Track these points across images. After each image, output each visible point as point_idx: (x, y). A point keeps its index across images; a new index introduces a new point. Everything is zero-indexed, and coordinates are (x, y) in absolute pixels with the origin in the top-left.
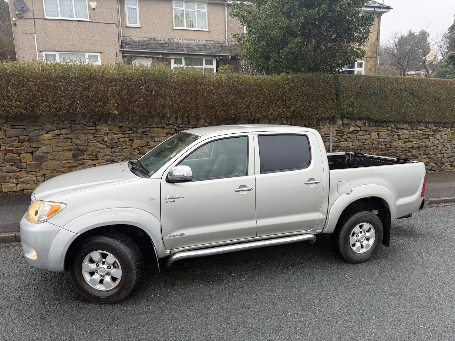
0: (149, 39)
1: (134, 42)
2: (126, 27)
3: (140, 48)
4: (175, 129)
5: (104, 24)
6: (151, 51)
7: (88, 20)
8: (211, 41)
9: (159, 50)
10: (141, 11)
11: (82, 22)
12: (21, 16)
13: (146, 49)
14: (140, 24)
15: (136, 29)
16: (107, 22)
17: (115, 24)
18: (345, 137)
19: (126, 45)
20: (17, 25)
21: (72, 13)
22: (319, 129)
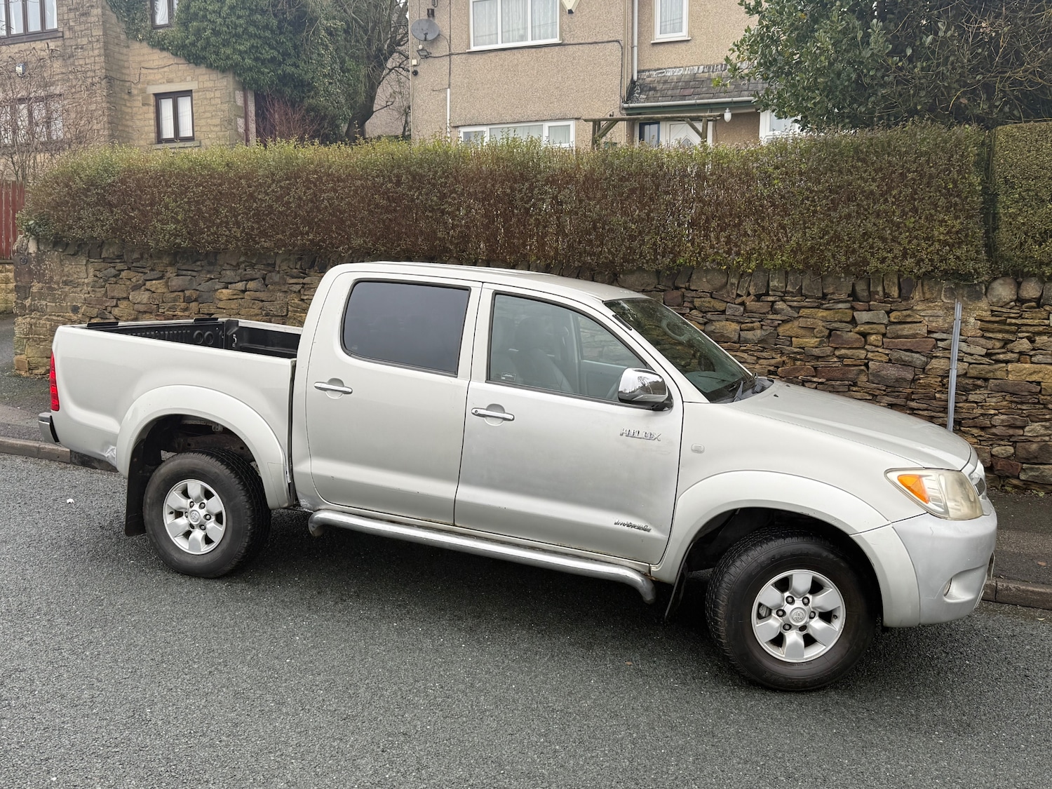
1: (665, 82)
2: (653, 44)
3: (673, 97)
5: (590, 45)
6: (699, 101)
7: (556, 40)
9: (725, 94)
11: (543, 49)
12: (426, 54)
13: (690, 97)
14: (690, 32)
15: (677, 46)
16: (597, 41)
17: (616, 41)
18: (1025, 345)
19: (640, 94)
20: (419, 73)
21: (525, 29)
22: (908, 312)
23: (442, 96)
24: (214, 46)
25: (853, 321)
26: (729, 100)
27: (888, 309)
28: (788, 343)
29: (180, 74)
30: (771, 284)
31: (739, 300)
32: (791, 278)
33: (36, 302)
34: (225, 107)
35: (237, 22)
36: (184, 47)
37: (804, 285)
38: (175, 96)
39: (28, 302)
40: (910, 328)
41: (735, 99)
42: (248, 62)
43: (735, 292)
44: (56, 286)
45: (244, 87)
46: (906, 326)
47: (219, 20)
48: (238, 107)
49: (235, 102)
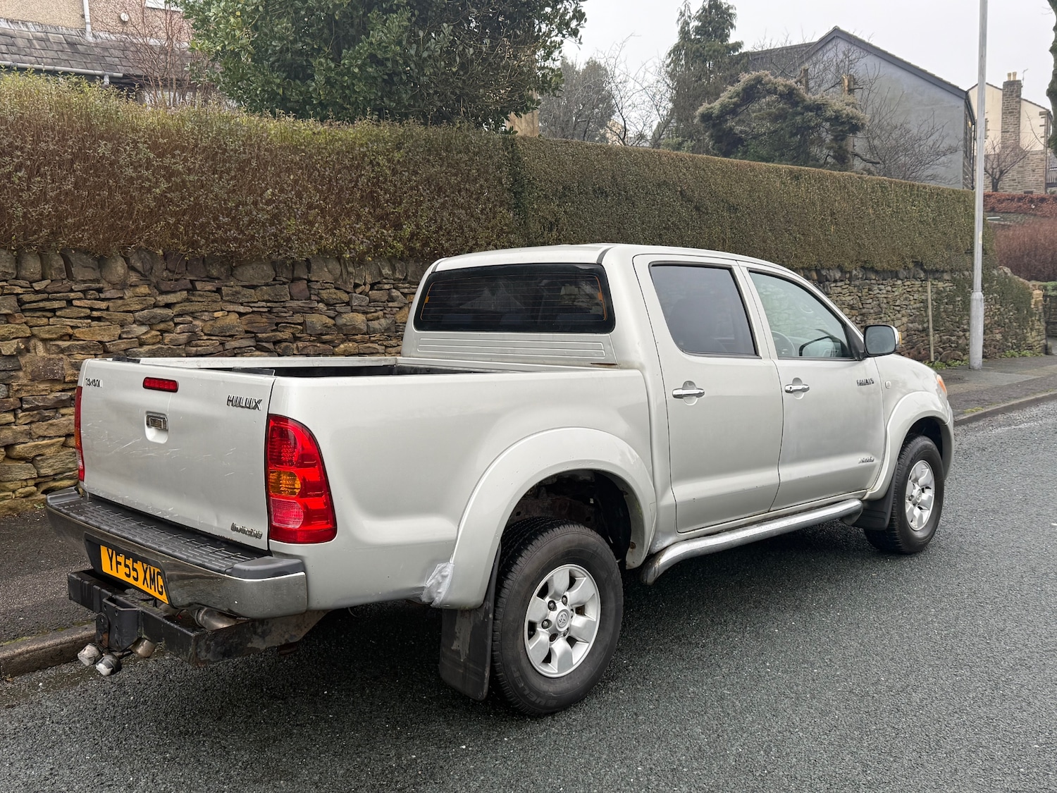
4: (14, 298)
8: (30, 24)
30: (383, 272)
43: (352, 281)
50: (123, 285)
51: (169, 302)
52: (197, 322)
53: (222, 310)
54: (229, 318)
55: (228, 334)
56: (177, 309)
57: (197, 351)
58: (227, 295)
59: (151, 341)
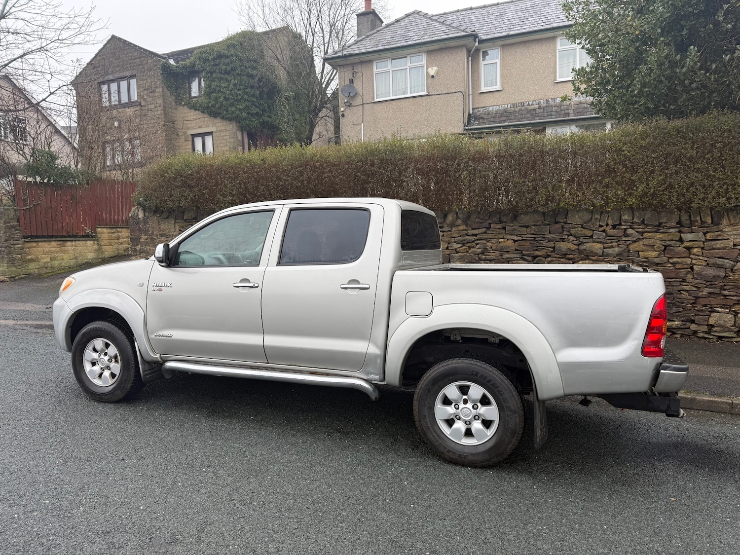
0: (514, 105)
1: (489, 114)
2: (480, 93)
3: (494, 122)
5: (444, 95)
6: (510, 124)
7: (425, 93)
9: (525, 119)
10: (503, 66)
11: (417, 99)
12: (349, 104)
13: (504, 122)
14: (502, 85)
15: (494, 94)
16: (449, 92)
17: (460, 92)
19: (474, 121)
20: (345, 115)
21: (406, 88)
22: (719, 233)
23: (359, 127)
24: (225, 106)
25: (681, 240)
26: (529, 122)
27: (705, 231)
28: (637, 255)
29: (206, 123)
30: (623, 218)
31: (601, 229)
32: (637, 213)
33: (143, 247)
34: (232, 140)
35: (238, 93)
36: (208, 107)
37: (646, 217)
38: (203, 135)
39: (138, 248)
40: (721, 243)
41: (532, 122)
42: (244, 115)
43: (598, 224)
44: (156, 237)
45: (242, 129)
46: (718, 242)
47: (228, 92)
48: (239, 140)
49: (237, 137)
50: (452, 225)
51: (474, 233)
52: (488, 244)
53: (504, 238)
54: (507, 242)
55: (505, 250)
56: (478, 236)
57: (485, 258)
58: (509, 230)
59: (462, 251)
